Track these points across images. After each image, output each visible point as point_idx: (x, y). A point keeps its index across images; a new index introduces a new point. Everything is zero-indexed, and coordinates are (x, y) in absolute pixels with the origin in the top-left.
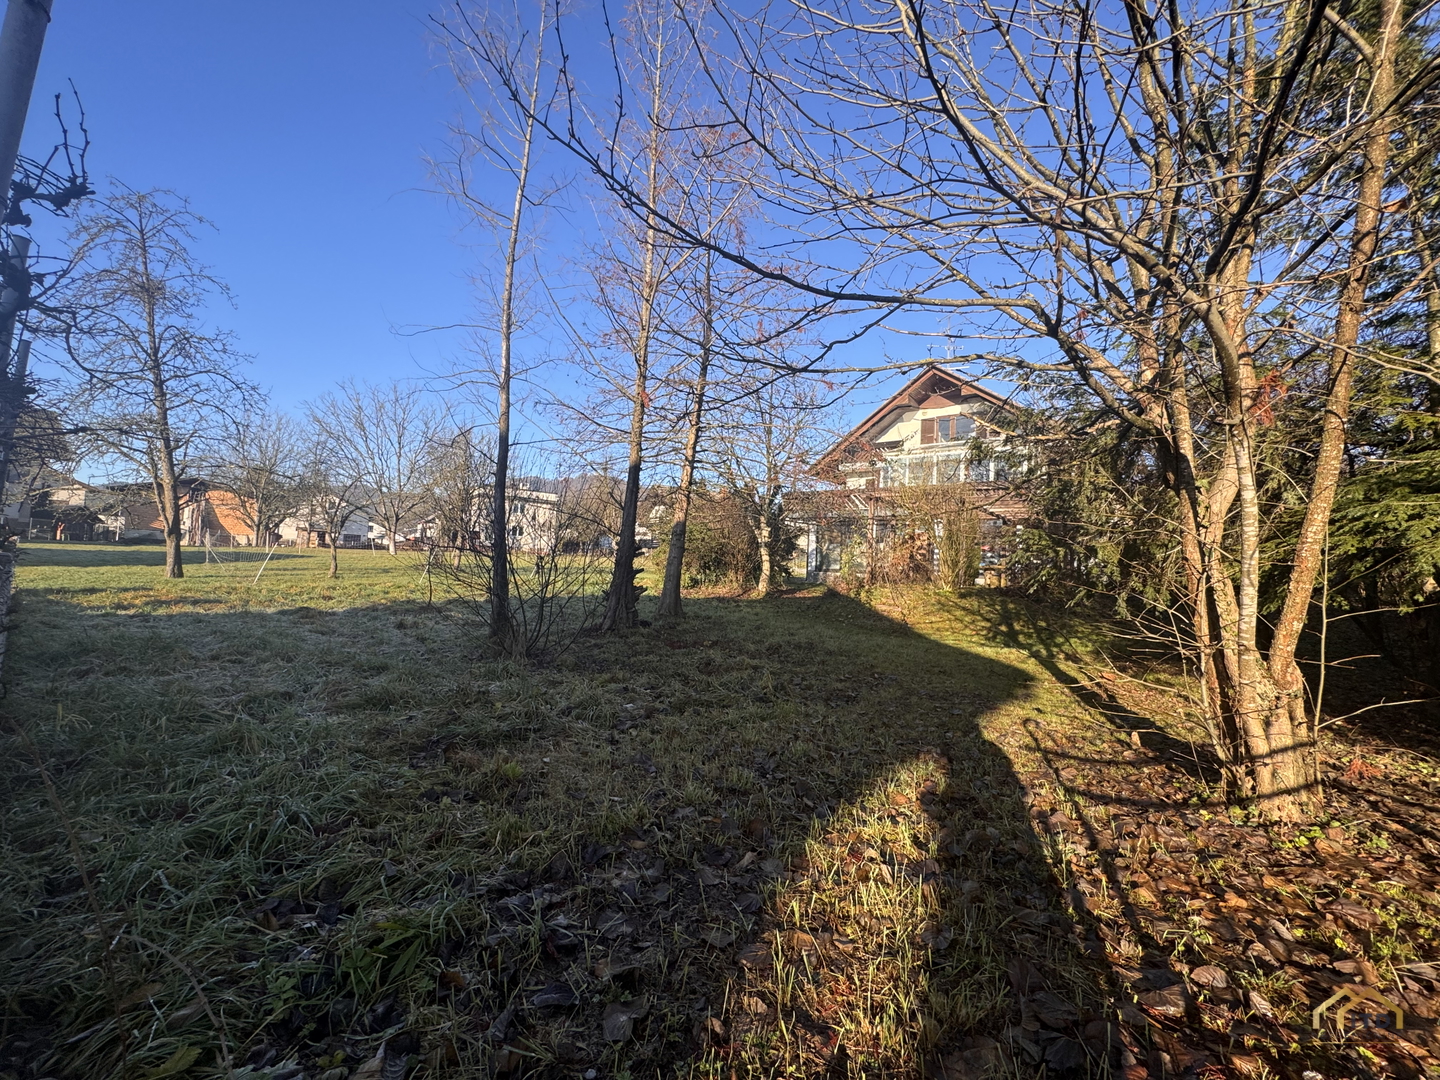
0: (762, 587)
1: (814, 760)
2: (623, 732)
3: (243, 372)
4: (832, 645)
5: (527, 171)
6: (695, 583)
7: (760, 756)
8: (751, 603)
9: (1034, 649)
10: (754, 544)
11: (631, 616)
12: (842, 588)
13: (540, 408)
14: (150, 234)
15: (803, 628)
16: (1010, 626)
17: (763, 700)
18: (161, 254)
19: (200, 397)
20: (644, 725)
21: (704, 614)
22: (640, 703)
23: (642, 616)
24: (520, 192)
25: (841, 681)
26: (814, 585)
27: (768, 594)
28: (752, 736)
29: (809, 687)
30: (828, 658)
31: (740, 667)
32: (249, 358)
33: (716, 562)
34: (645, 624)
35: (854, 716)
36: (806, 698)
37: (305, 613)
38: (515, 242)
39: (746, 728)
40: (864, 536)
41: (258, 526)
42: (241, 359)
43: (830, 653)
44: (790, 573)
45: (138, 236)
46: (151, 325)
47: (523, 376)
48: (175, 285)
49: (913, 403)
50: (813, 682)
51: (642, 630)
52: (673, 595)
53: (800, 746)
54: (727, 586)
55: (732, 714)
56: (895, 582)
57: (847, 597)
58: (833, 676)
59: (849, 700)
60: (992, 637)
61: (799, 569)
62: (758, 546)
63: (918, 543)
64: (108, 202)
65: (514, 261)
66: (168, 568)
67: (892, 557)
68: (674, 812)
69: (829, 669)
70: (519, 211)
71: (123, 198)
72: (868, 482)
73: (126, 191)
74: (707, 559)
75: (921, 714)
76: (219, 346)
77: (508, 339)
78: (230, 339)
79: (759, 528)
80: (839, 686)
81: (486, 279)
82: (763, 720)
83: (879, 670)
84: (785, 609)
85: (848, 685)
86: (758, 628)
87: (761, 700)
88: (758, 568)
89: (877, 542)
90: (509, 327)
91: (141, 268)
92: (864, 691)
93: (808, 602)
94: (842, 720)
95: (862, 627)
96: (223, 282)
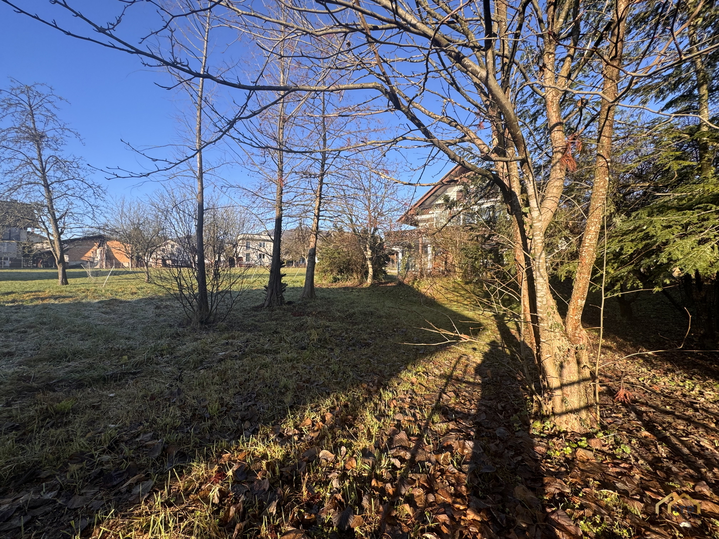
0: (369, 281)
8: (363, 290)
10: (364, 258)
11: (280, 300)
12: (406, 281)
14: (35, 107)
21: (328, 296)
27: (372, 284)
33: (347, 269)
34: (290, 303)
41: (131, 258)
44: (387, 274)
45: (29, 108)
46: (40, 155)
50: (351, 335)
52: (310, 286)
54: (351, 282)
56: (434, 277)
57: (407, 286)
62: (366, 260)
64: (10, 91)
66: (60, 280)
68: (137, 437)
69: (371, 326)
71: (18, 88)
72: (429, 225)
73: (19, 85)
74: (342, 267)
76: (76, 166)
78: (80, 161)
79: (366, 250)
88: (367, 272)
91: (31, 126)
93: (388, 290)
95: (410, 301)
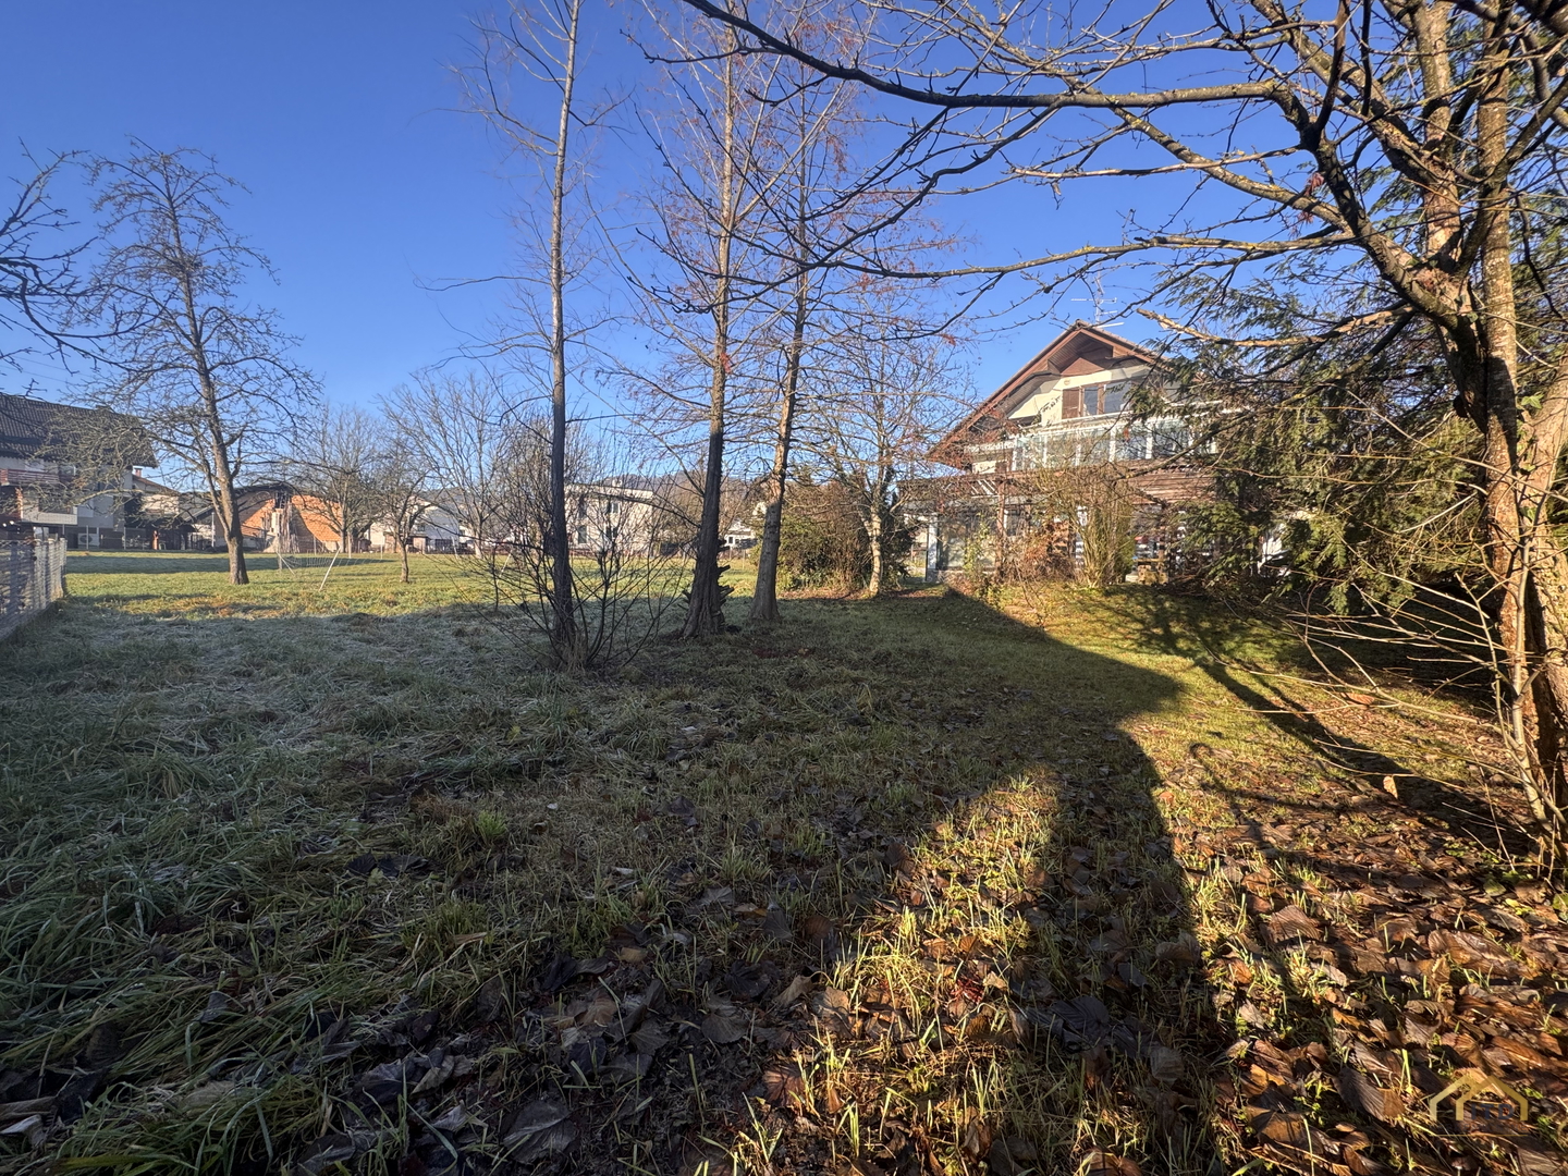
0: (873, 586)
1: (918, 808)
2: (671, 764)
3: (292, 357)
4: (951, 653)
5: (572, 80)
6: (797, 584)
7: (844, 802)
8: (860, 605)
9: (1199, 656)
10: (864, 538)
11: (716, 620)
12: (965, 590)
13: (602, 377)
14: (180, 201)
15: (919, 633)
16: (1167, 629)
17: (859, 722)
18: (193, 224)
19: (250, 387)
20: (699, 756)
21: (803, 618)
22: (702, 726)
23: (729, 621)
24: (565, 106)
25: (961, 696)
26: (932, 585)
27: (879, 594)
28: (837, 773)
29: (921, 705)
30: (947, 668)
31: (837, 680)
32: (296, 340)
33: (820, 560)
34: (733, 629)
35: (977, 743)
36: (915, 719)
37: (360, 620)
38: (562, 171)
39: (831, 760)
40: (993, 526)
41: (344, 531)
42: (288, 343)
43: (949, 662)
44: (906, 572)
45: (167, 203)
46: (191, 305)
47: (579, 338)
48: (211, 260)
49: (1054, 370)
50: (926, 698)
51: (729, 636)
52: (767, 596)
53: (899, 789)
54: (834, 585)
55: (814, 742)
56: (1029, 579)
57: (971, 600)
58: (951, 690)
59: (970, 720)
60: (1147, 642)
61: (916, 568)
62: (869, 540)
63: (1057, 534)
64: (130, 166)
65: (562, 195)
66: (232, 574)
67: (1026, 549)
68: (702, 895)
69: (947, 681)
70: (565, 131)
71: (146, 160)
72: (998, 465)
73: (148, 152)
74: (810, 557)
75: (1064, 741)
76: (263, 329)
77: (560, 292)
78: (273, 318)
79: (870, 520)
80: (958, 702)
81: (529, 218)
82: (856, 749)
83: (1009, 683)
84: (899, 612)
85: (970, 701)
86: (865, 633)
87: (856, 722)
88: (869, 567)
89: (1009, 533)
90: (559, 277)
91: (172, 241)
92: (990, 710)
93: (926, 604)
94: (960, 748)
95: (989, 632)
96: (262, 253)
